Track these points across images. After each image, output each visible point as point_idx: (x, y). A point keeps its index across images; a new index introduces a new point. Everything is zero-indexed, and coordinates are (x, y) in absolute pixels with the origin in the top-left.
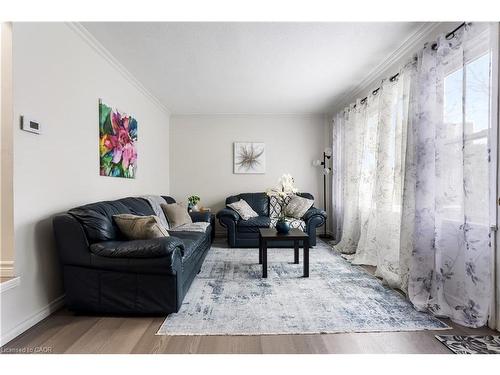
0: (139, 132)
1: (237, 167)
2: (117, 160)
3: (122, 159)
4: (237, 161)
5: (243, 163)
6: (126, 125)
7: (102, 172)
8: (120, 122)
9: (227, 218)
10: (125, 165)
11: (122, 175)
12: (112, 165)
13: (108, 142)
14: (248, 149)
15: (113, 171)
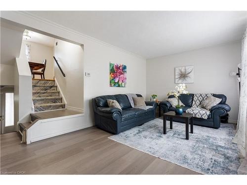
0: (127, 70)
1: (177, 80)
2: (116, 81)
3: (119, 80)
4: (177, 77)
5: (180, 78)
6: (121, 68)
7: (111, 86)
8: (118, 68)
9: (163, 105)
10: (120, 83)
11: (119, 86)
12: (114, 83)
13: (113, 76)
14: (183, 70)
15: (115, 85)
